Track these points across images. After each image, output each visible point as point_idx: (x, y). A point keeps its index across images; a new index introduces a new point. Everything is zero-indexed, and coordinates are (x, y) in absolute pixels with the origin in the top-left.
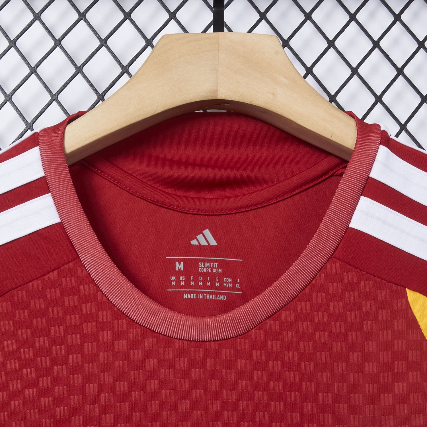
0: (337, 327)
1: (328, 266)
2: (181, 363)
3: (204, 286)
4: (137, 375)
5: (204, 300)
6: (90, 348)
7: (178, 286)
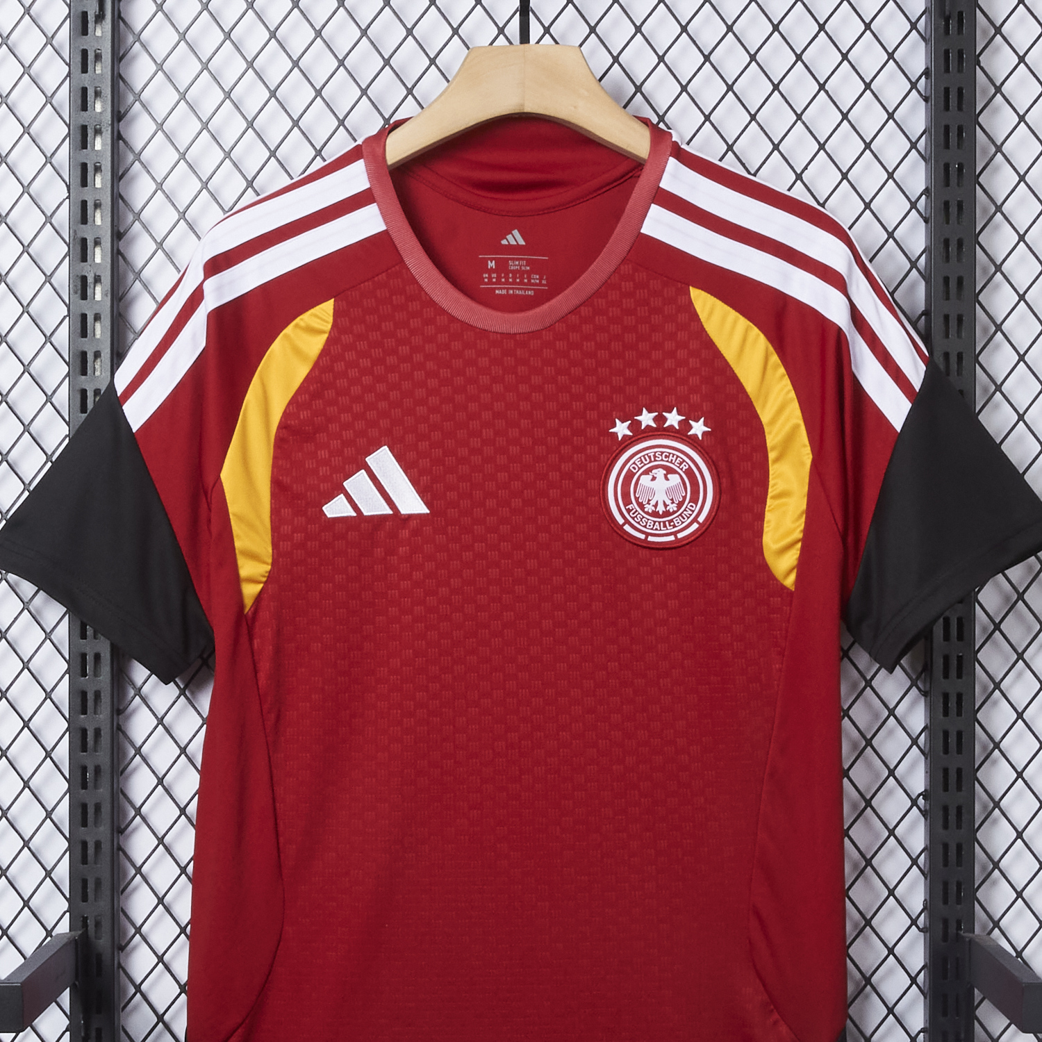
0: (629, 320)
1: (622, 267)
2: (495, 352)
3: (514, 283)
4: (458, 363)
5: (515, 296)
6: (417, 340)
7: (490, 282)
